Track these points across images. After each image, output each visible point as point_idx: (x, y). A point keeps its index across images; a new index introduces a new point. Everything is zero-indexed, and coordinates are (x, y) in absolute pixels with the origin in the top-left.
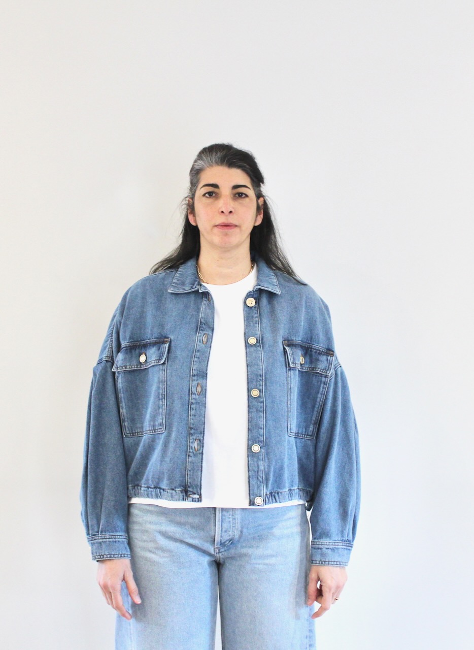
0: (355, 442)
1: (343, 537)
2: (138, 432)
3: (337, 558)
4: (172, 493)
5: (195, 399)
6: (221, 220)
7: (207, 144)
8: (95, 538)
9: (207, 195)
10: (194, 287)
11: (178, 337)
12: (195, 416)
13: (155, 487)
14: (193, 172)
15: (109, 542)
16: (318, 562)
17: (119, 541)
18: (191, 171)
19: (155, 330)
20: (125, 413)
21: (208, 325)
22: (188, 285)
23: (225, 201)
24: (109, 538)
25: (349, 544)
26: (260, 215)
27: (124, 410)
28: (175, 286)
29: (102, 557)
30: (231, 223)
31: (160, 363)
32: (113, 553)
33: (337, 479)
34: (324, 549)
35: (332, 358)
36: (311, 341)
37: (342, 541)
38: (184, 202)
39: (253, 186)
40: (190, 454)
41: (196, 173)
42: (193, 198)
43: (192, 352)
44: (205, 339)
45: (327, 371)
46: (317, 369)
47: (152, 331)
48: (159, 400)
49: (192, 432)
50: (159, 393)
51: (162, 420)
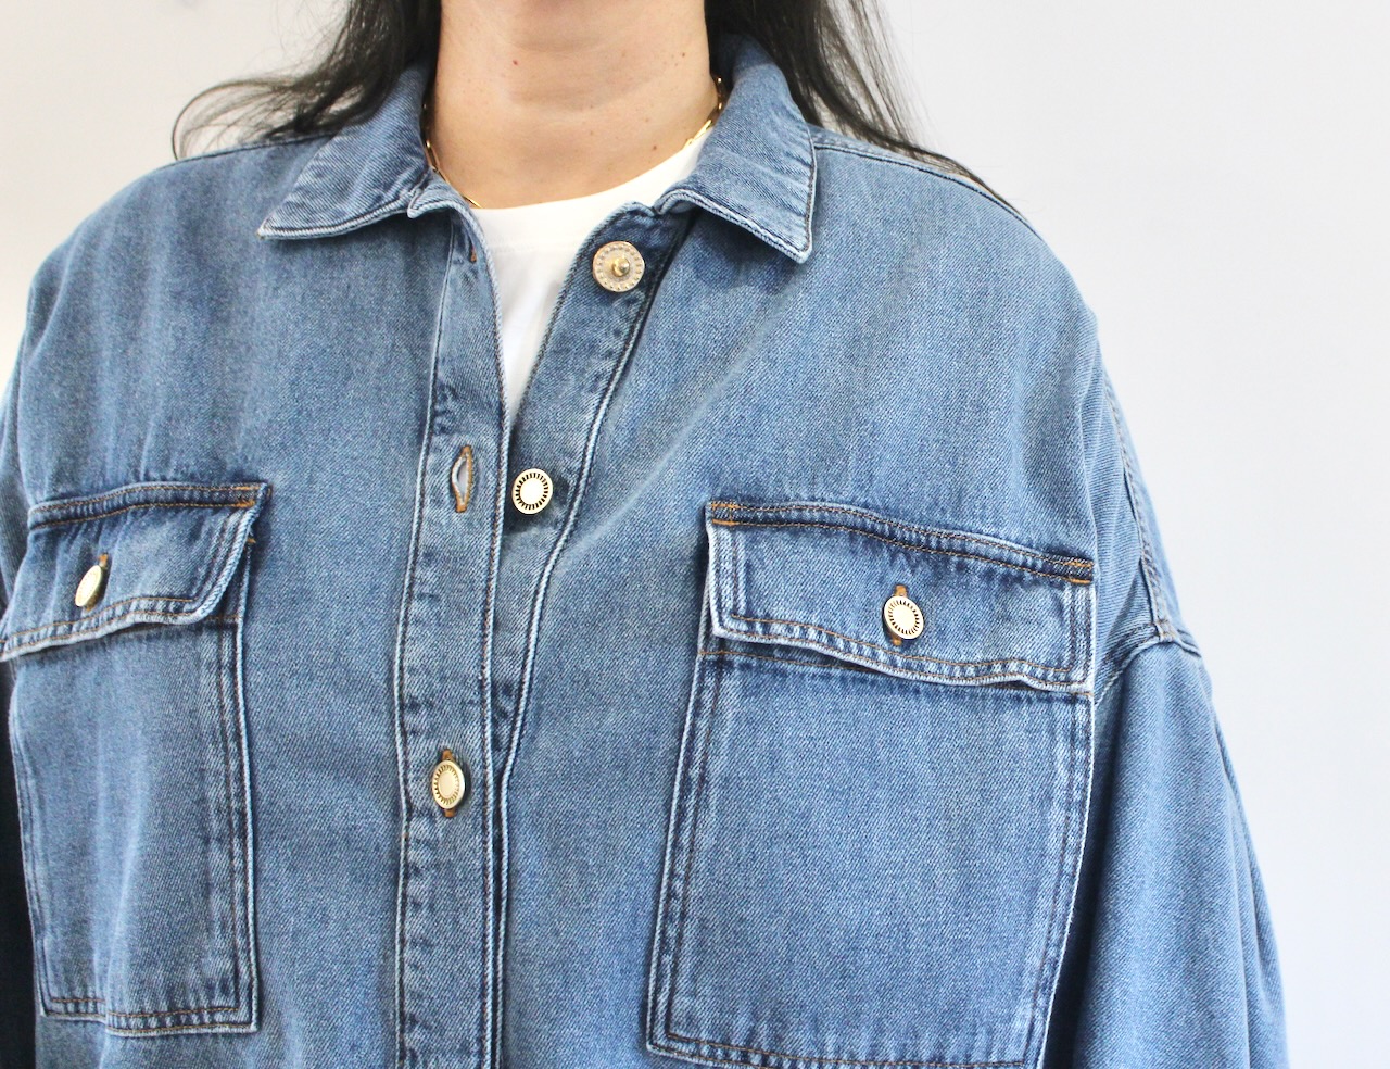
5: (431, 844)
10: (390, 195)
11: (311, 481)
12: (427, 945)
19: (188, 432)
21: (474, 394)
22: (359, 194)
35: (1082, 592)
36: (955, 515)
43: (400, 571)
44: (463, 486)
45: (1069, 670)
46: (1013, 666)
47: (164, 434)
48: (207, 841)
49: (414, 1038)
50: (203, 800)
51: (235, 958)
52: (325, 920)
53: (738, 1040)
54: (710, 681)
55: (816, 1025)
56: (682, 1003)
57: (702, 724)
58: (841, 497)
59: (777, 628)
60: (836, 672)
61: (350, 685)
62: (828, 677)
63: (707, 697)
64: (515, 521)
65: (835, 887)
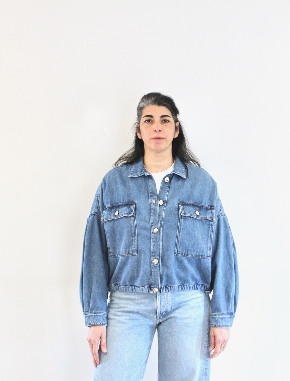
0: (234, 257)
1: (228, 311)
2: (117, 255)
3: (224, 323)
4: (142, 289)
5: (154, 236)
6: (155, 135)
7: (146, 93)
8: (87, 313)
9: (147, 122)
10: (143, 173)
11: (139, 202)
12: (154, 245)
13: (131, 285)
14: (139, 109)
15: (95, 316)
16: (213, 326)
17: (100, 316)
18: (138, 108)
19: (126, 198)
20: (109, 245)
21: (154, 193)
22: (139, 172)
23: (157, 125)
24: (94, 314)
25: (232, 315)
26: (177, 132)
27: (109, 243)
28: (132, 173)
29: (90, 324)
30: (160, 137)
31: (130, 215)
32: (96, 322)
33: (223, 279)
34: (217, 319)
35: (213, 211)
36: (202, 203)
37: (228, 313)
38: (134, 126)
39: (173, 116)
40: (152, 266)
41: (140, 109)
42: (139, 123)
43: (149, 211)
44: (154, 202)
45: (213, 218)
46: (207, 218)
47: (123, 198)
48: (132, 237)
49: (153, 254)
50: (132, 233)
51: (135, 248)
52: (144, 243)
53: (184, 253)
54: (180, 220)
55: (191, 252)
56: (179, 250)
57: (180, 223)
58: (191, 202)
59: (187, 214)
60: (191, 218)
61: (146, 221)
62: (191, 219)
63: (180, 221)
64: (160, 205)
65: (192, 238)
